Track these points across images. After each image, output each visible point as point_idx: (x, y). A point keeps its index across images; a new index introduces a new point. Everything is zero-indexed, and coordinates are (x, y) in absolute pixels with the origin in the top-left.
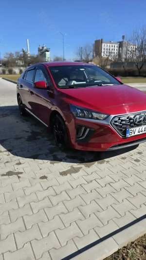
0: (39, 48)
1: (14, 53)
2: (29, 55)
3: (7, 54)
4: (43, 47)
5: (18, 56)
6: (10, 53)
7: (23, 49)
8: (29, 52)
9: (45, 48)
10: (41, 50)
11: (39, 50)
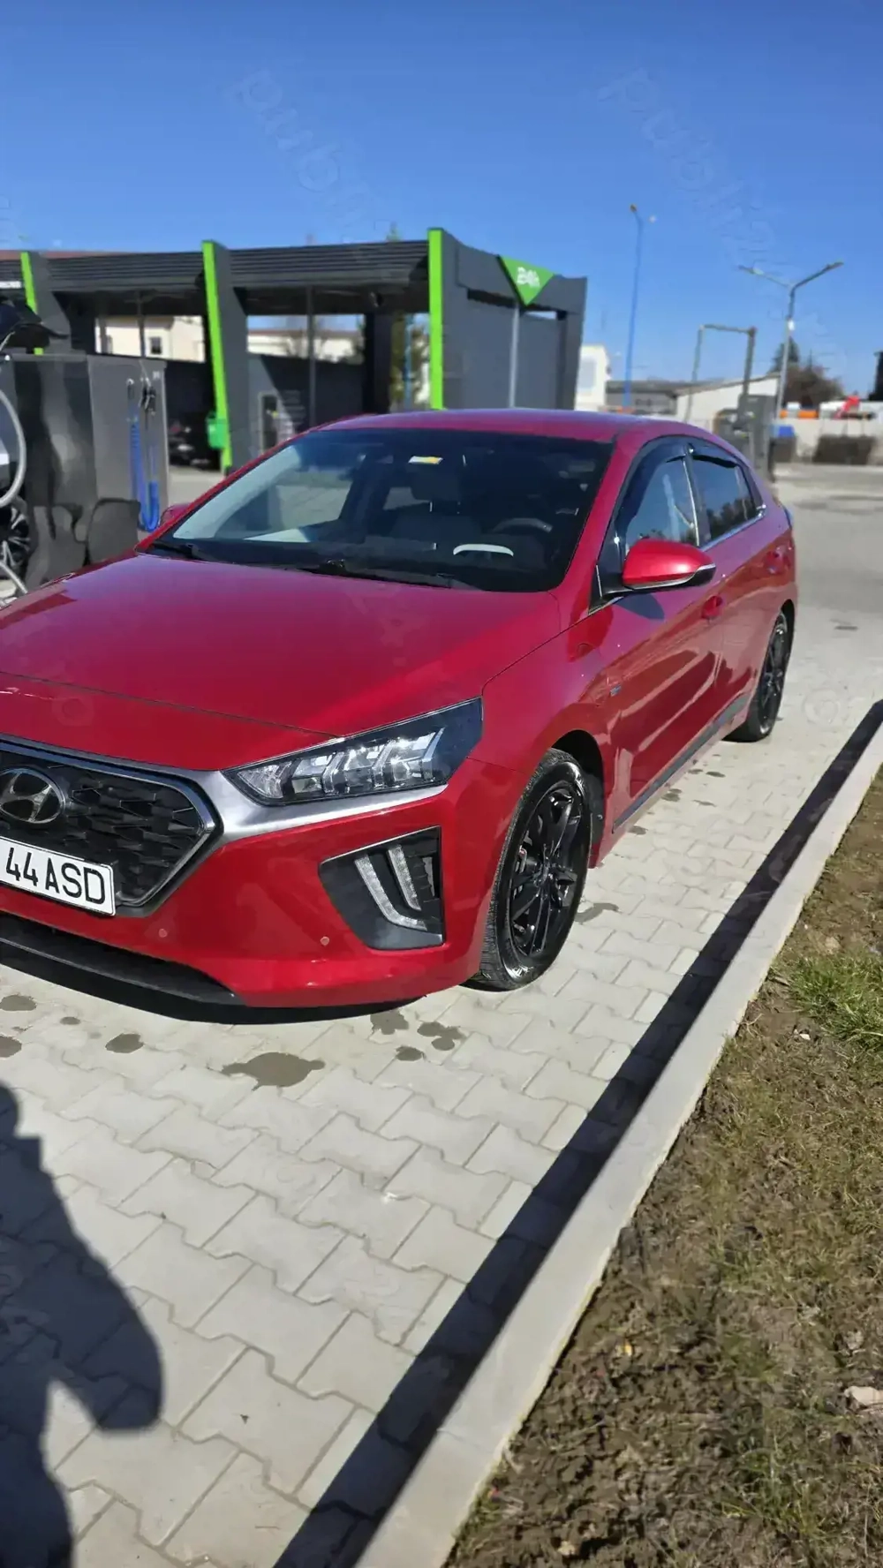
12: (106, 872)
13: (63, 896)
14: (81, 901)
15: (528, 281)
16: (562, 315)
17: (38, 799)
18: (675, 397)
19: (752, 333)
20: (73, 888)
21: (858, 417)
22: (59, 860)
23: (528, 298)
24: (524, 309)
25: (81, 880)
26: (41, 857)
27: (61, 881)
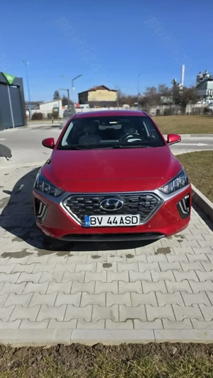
0: (198, 76)
1: (156, 86)
2: (181, 88)
3: (148, 89)
4: (204, 75)
5: (162, 91)
6: (151, 87)
7: (174, 80)
8: (182, 84)
9: (208, 76)
10: (202, 79)
11: (199, 79)
12: (138, 216)
13: (125, 225)
14: (131, 224)
15: (10, 79)
16: (18, 87)
17: (116, 204)
18: (39, 105)
19: (68, 91)
20: (128, 222)
21: (80, 108)
22: (124, 217)
23: (11, 83)
24: (10, 85)
25: (131, 220)
26: (118, 218)
27: (125, 221)
